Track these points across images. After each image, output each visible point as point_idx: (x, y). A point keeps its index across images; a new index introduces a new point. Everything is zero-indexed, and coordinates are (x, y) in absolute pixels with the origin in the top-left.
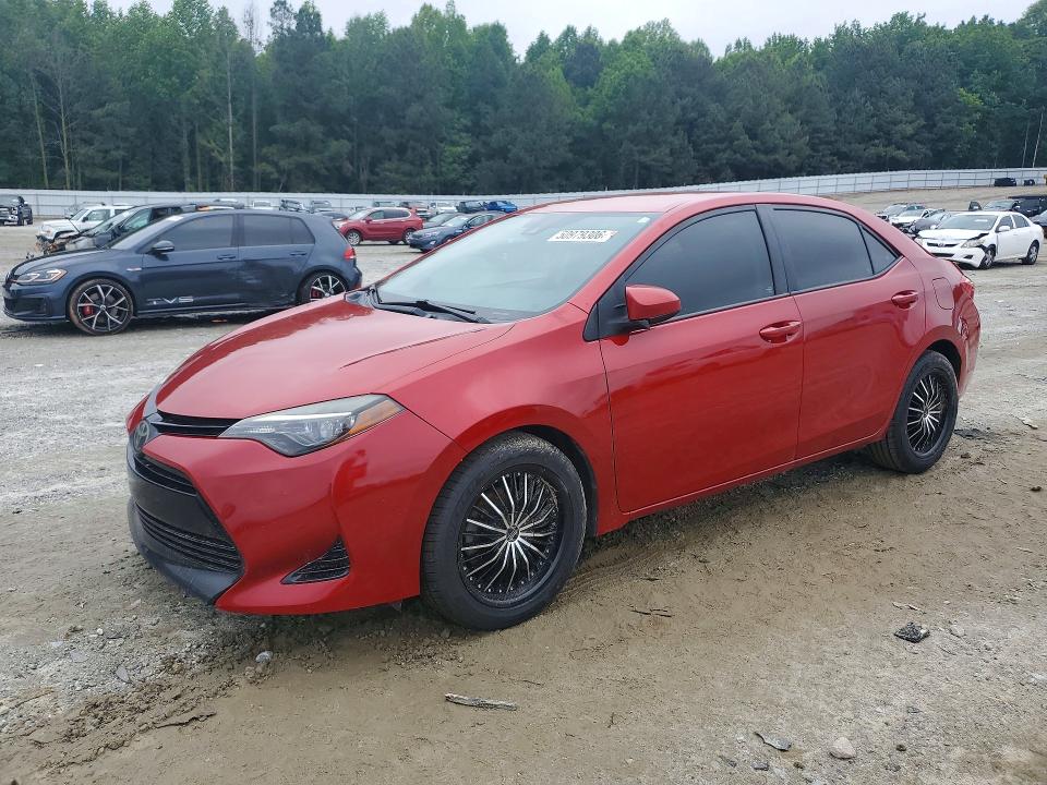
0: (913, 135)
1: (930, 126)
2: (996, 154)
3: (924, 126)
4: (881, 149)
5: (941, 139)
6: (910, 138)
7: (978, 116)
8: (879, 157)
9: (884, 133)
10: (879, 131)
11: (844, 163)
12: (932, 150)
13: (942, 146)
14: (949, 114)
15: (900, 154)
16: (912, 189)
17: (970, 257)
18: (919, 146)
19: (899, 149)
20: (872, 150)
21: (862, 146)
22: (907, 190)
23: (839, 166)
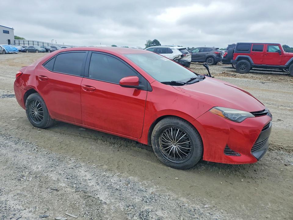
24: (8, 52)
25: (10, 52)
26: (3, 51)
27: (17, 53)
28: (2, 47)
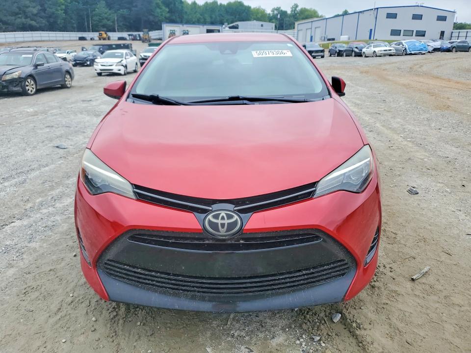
0: (37, 14)
1: (44, 10)
2: (75, 25)
3: (41, 10)
4: (23, 20)
5: (50, 17)
6: (36, 15)
7: (63, 7)
8: (23, 24)
9: (22, 11)
10: (20, 11)
11: (7, 26)
12: (48, 22)
13: (52, 20)
14: (51, 5)
15: (33, 23)
16: (44, 41)
17: (120, 70)
18: (42, 19)
19: (32, 20)
20: (19, 20)
21: (13, 18)
22: (41, 41)
23: (4, 28)
24: (409, 53)
25: (413, 52)
26: (404, 51)
27: (424, 54)
28: (404, 44)
